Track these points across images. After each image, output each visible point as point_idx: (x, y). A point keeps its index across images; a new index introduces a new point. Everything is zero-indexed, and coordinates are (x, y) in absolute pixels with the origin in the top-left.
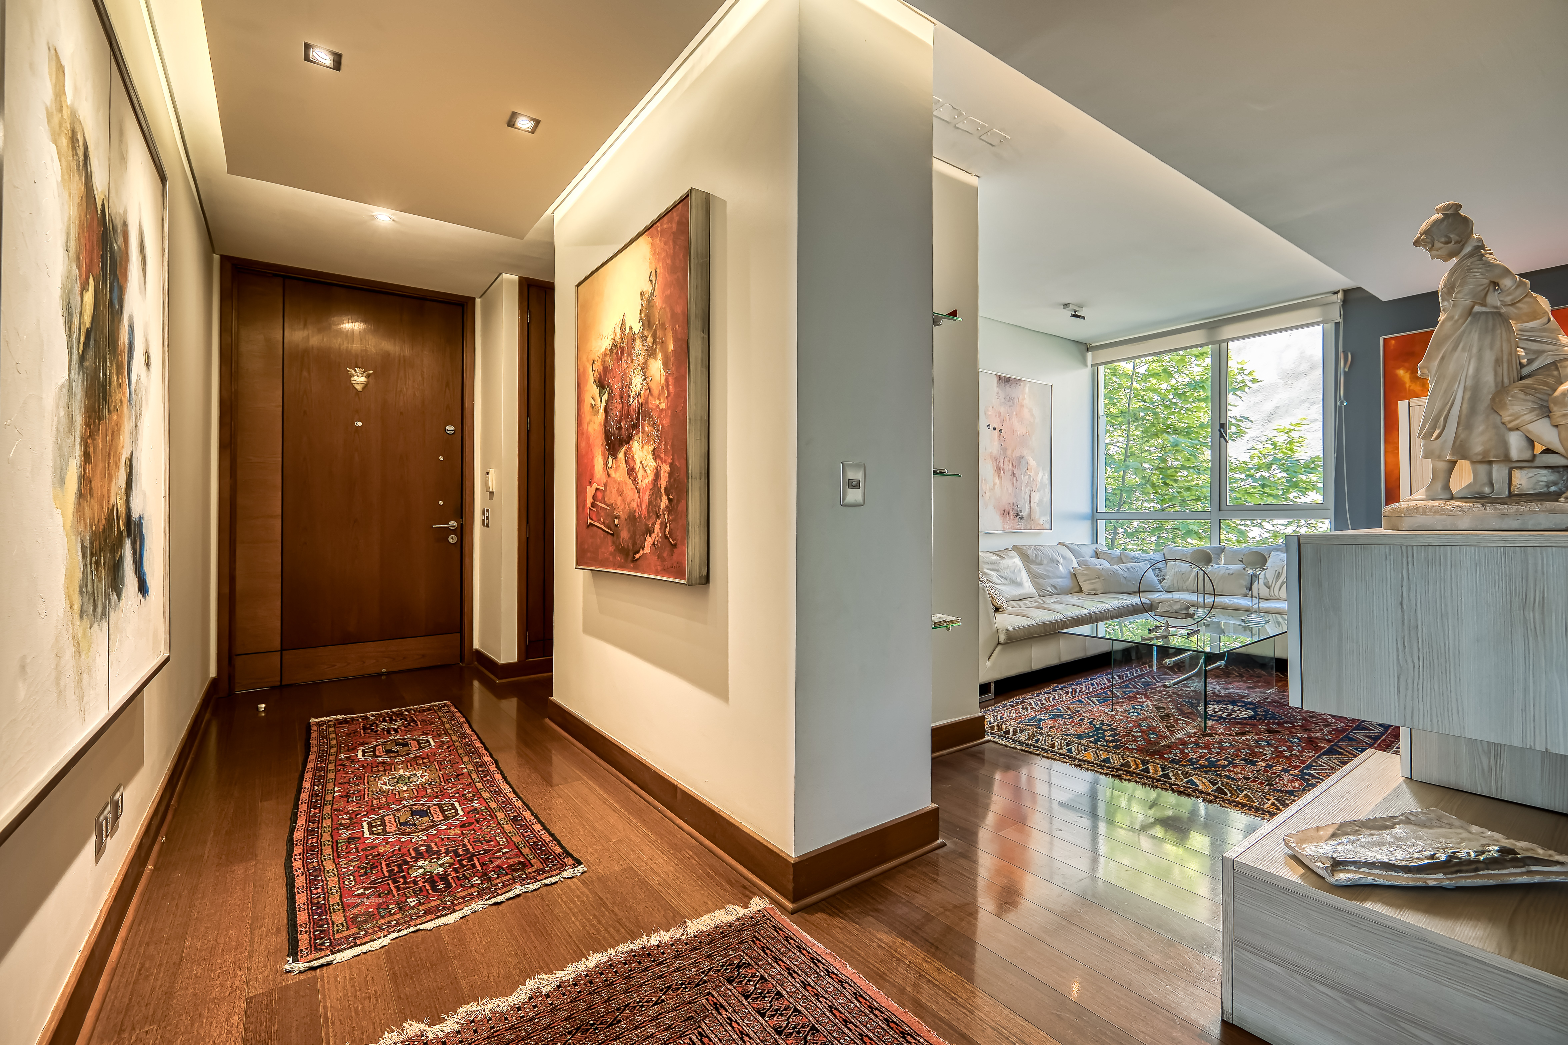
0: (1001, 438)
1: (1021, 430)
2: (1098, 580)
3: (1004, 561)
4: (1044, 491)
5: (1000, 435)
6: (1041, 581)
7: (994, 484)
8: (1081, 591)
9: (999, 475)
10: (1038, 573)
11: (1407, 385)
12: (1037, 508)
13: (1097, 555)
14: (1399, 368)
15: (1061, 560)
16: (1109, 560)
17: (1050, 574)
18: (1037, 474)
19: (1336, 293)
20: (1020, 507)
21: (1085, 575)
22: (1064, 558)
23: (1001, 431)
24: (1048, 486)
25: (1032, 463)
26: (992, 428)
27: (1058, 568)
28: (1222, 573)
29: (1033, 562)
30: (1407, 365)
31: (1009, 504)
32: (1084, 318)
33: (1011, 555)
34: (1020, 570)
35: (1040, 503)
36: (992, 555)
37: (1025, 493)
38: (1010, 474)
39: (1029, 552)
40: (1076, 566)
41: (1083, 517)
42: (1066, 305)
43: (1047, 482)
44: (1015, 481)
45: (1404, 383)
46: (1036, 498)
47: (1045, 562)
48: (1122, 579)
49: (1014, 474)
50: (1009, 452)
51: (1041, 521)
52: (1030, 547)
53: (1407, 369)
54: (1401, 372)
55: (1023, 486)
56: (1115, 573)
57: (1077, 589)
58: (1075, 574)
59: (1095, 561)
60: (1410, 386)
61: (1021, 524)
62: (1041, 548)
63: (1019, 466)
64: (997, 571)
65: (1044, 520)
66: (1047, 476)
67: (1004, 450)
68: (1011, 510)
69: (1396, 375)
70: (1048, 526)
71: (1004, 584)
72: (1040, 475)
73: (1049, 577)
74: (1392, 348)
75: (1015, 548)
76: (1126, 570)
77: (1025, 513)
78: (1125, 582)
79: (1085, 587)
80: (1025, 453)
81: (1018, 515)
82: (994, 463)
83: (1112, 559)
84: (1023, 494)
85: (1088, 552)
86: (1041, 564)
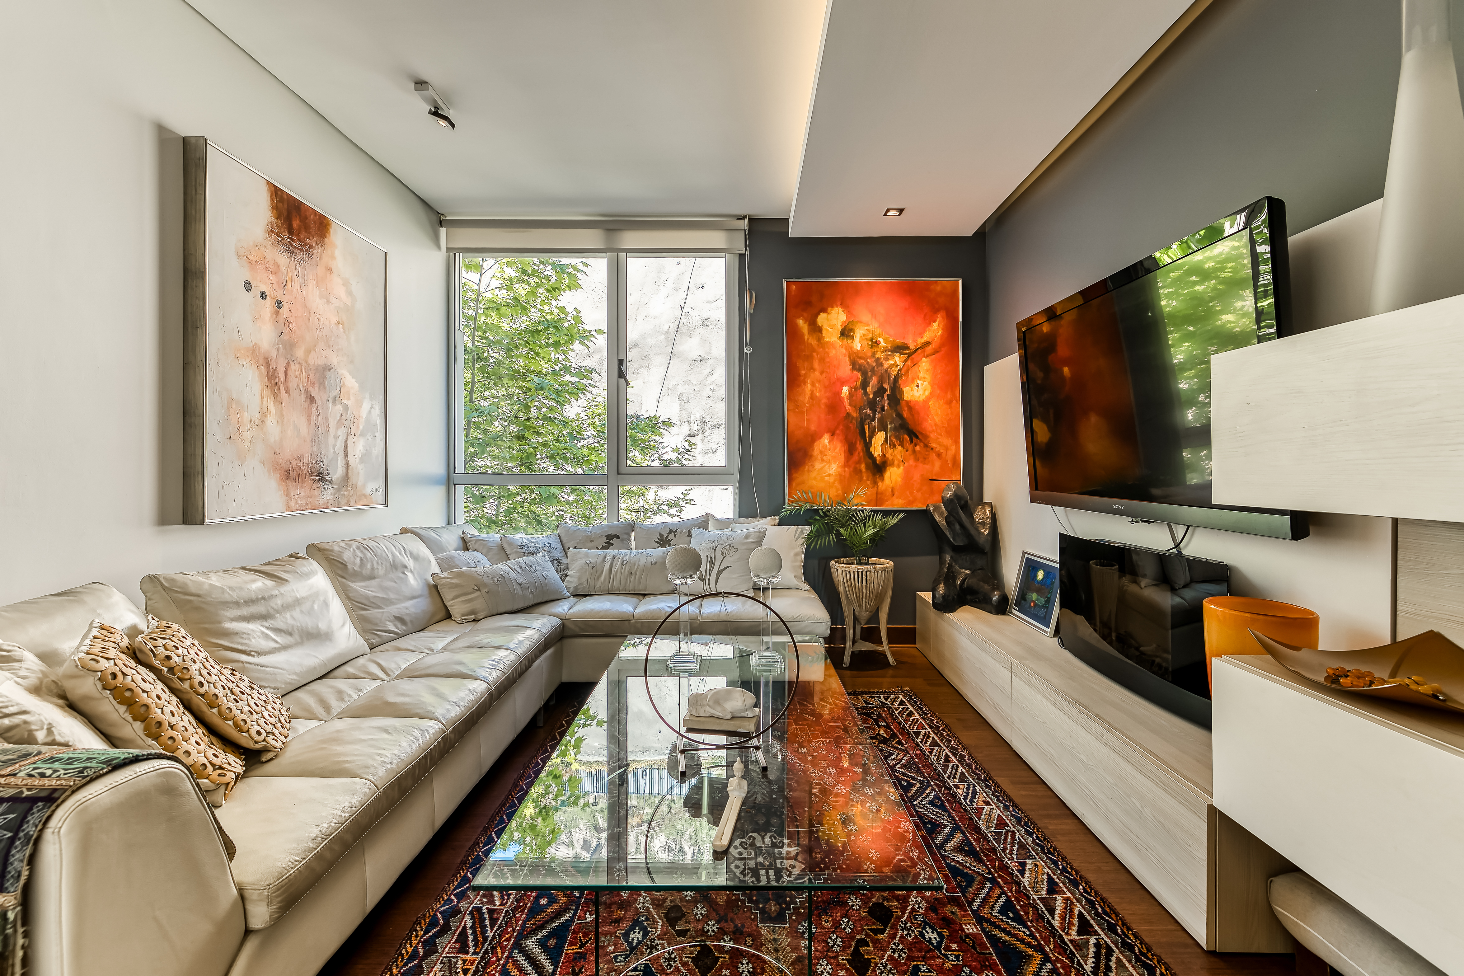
0: (281, 320)
1: (328, 315)
2: (477, 594)
3: (285, 589)
4: (374, 436)
5: (277, 313)
6: (373, 613)
7: (264, 414)
8: (448, 616)
9: (276, 396)
10: (367, 598)
11: (806, 338)
12: (360, 467)
13: (465, 545)
14: (799, 317)
15: (410, 563)
16: (484, 551)
17: (392, 596)
18: (359, 404)
19: (744, 218)
20: (325, 463)
21: (457, 586)
22: (416, 558)
23: (279, 304)
24: (380, 428)
25: (350, 382)
26: (256, 292)
27: (405, 580)
28: (642, 562)
29: (357, 576)
30: (805, 315)
31: (300, 457)
32: (453, 126)
33: (305, 569)
34: (326, 604)
35: (365, 457)
36: (252, 576)
37: (336, 437)
38: (303, 397)
39: (347, 556)
40: (437, 570)
41: (429, 481)
42: (421, 84)
43: (379, 421)
44: (314, 413)
45: (803, 335)
46: (358, 448)
47: (381, 572)
48: (516, 587)
49: (312, 399)
50: (300, 353)
51: (368, 491)
52: (348, 543)
53: (806, 320)
54: (801, 322)
55: (332, 423)
56: (504, 579)
57: (442, 614)
58: (436, 587)
59: (467, 555)
60: (808, 339)
61: (328, 494)
62: (372, 544)
63: (322, 385)
64: (263, 617)
65: (373, 487)
66: (378, 410)
67: (290, 347)
68: (305, 469)
69: (796, 325)
70: (381, 498)
71: (284, 648)
72: (366, 406)
73: (388, 602)
74: (793, 293)
75: (316, 551)
76: (519, 570)
77: (337, 473)
78: (520, 592)
79: (457, 609)
80: (334, 360)
81: (321, 477)
82: (263, 369)
83: (490, 549)
84: (331, 440)
85: (450, 539)
86: (371, 577)
